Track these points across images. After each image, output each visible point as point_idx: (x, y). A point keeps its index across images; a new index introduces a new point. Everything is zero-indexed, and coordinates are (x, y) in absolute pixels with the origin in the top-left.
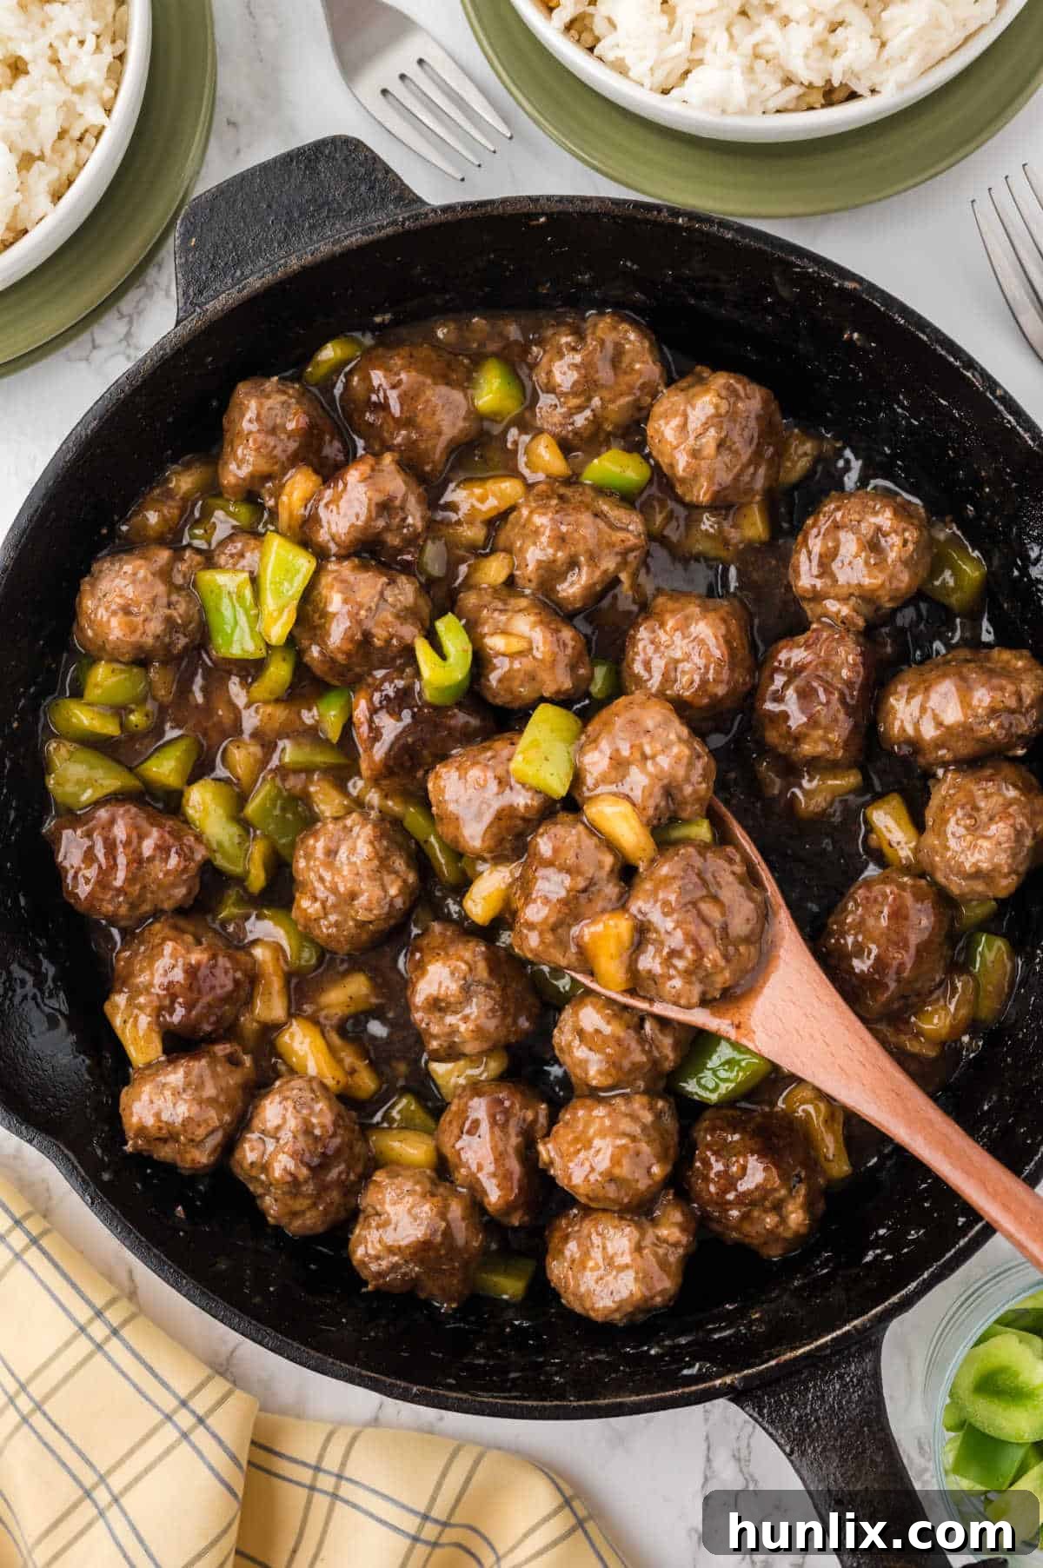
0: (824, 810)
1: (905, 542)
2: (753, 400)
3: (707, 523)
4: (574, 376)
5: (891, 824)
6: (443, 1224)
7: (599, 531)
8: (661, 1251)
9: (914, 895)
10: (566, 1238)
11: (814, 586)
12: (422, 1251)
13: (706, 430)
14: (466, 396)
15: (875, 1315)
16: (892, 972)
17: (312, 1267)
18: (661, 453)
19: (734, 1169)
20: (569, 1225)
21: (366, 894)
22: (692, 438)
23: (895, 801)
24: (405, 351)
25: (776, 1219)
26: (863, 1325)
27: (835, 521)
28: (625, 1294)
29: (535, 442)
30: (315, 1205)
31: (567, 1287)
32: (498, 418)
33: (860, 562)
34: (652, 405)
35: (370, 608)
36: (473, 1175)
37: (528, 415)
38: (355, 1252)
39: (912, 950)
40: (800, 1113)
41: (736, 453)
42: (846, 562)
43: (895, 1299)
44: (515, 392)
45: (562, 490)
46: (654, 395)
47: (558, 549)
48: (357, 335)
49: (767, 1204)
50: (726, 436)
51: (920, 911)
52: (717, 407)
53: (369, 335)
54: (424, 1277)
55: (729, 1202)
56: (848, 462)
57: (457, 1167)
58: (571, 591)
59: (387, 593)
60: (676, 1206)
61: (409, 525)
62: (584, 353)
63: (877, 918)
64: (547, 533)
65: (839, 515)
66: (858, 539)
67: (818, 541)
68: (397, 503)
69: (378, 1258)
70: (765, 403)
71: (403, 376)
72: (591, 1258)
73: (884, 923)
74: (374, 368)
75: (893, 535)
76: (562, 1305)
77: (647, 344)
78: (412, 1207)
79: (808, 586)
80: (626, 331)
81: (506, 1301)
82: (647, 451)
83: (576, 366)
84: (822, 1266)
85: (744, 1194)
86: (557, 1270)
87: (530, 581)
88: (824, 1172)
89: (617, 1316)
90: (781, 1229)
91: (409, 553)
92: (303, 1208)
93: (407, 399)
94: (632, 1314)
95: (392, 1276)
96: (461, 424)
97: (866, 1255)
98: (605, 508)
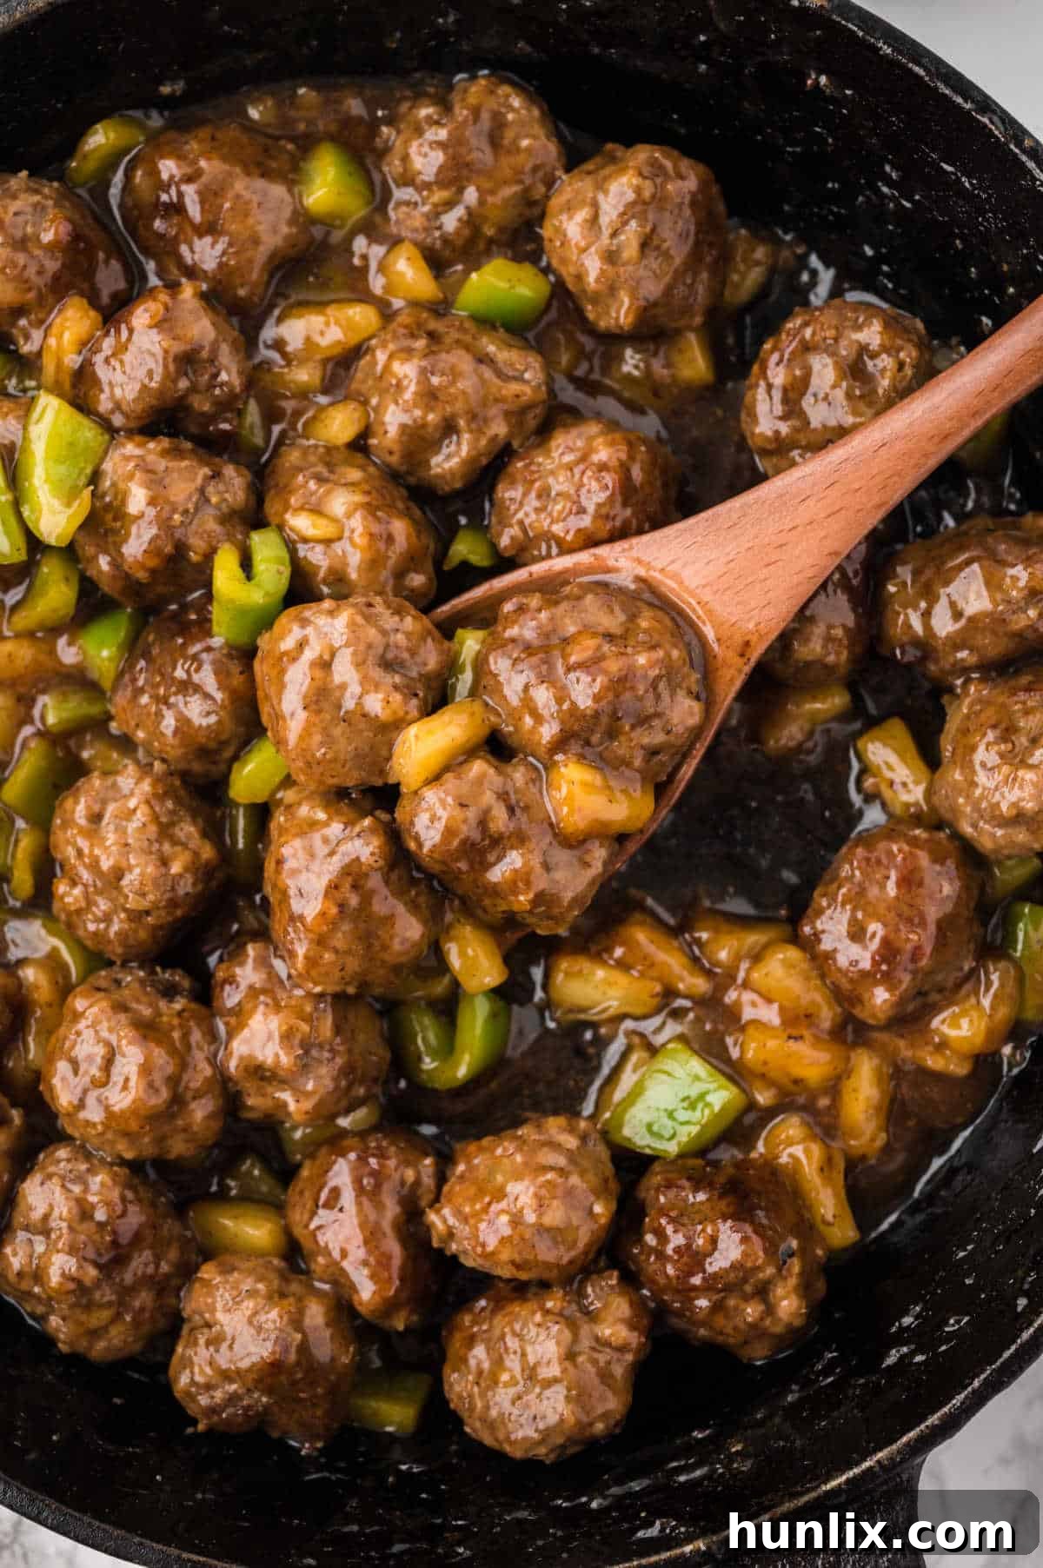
0: (800, 745)
1: (901, 366)
2: (686, 180)
3: (631, 362)
4: (438, 157)
5: (893, 758)
6: (299, 1336)
7: (483, 381)
8: (602, 1358)
9: (931, 852)
10: (471, 1341)
11: (777, 432)
12: (271, 1374)
13: (625, 223)
14: (290, 191)
15: (908, 1444)
16: (904, 958)
17: (117, 1401)
18: (564, 261)
19: (700, 1242)
20: (474, 1322)
21: (137, 871)
22: (606, 232)
23: (897, 728)
24: (205, 132)
25: (761, 1308)
26: (891, 1459)
27: (803, 341)
28: (553, 1419)
29: (391, 257)
30: (118, 1317)
31: (472, 1409)
32: (338, 222)
33: (839, 394)
34: (547, 197)
35: (186, 512)
36: (336, 1264)
37: (378, 219)
38: (177, 1379)
39: (932, 928)
40: (784, 1159)
41: (667, 255)
42: (821, 395)
43: (933, 1419)
44: (361, 187)
45: (433, 325)
46: (550, 183)
47: (429, 408)
48: (138, 114)
49: (748, 1288)
50: (653, 230)
51: (939, 874)
52: (638, 190)
53: (154, 114)
54: (276, 1409)
55: (694, 1288)
56: (814, 273)
57: (314, 1254)
58: (447, 466)
59: (210, 489)
60: (621, 1294)
61: (222, 385)
62: (450, 126)
63: (883, 887)
64: (413, 388)
65: (808, 332)
66: (836, 363)
67: (781, 370)
68: (205, 354)
69: (208, 1387)
70: (704, 185)
71: (203, 163)
72: (504, 1369)
73: (891, 889)
74: (162, 157)
75: (884, 356)
76: (465, 1434)
77: (536, 112)
78: (256, 1313)
79: (769, 433)
80: (508, 96)
81: (390, 1434)
82: (544, 263)
83: (441, 145)
84: (826, 1372)
85: (715, 1276)
86: (458, 1385)
87: (391, 453)
88: (822, 1239)
89: (542, 1450)
90: (768, 1322)
91: (226, 420)
92: (103, 1323)
93: (209, 197)
94: (563, 1447)
95: (230, 1410)
96: (285, 230)
97: (886, 1354)
98: (492, 349)
